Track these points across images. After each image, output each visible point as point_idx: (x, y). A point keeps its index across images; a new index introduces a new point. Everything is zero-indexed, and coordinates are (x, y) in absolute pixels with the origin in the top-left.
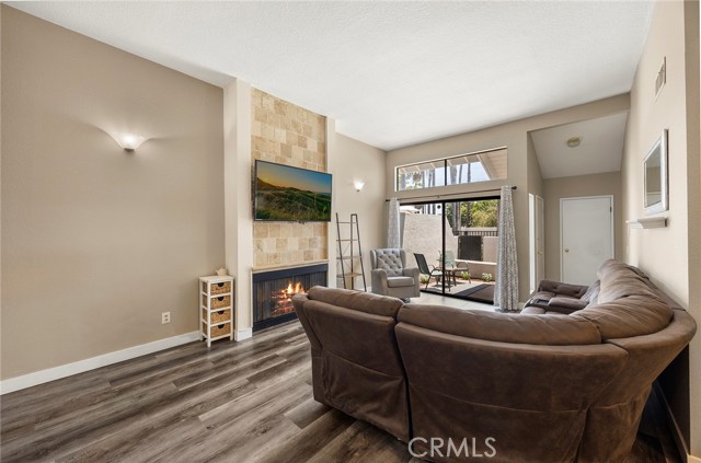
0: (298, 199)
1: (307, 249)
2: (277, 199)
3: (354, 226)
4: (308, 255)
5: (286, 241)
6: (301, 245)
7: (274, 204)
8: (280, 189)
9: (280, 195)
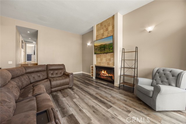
0: (103, 47)
1: (108, 62)
2: (98, 49)
3: (137, 52)
4: (108, 64)
5: (102, 59)
6: (106, 60)
7: (97, 50)
8: (98, 46)
9: (98, 48)
